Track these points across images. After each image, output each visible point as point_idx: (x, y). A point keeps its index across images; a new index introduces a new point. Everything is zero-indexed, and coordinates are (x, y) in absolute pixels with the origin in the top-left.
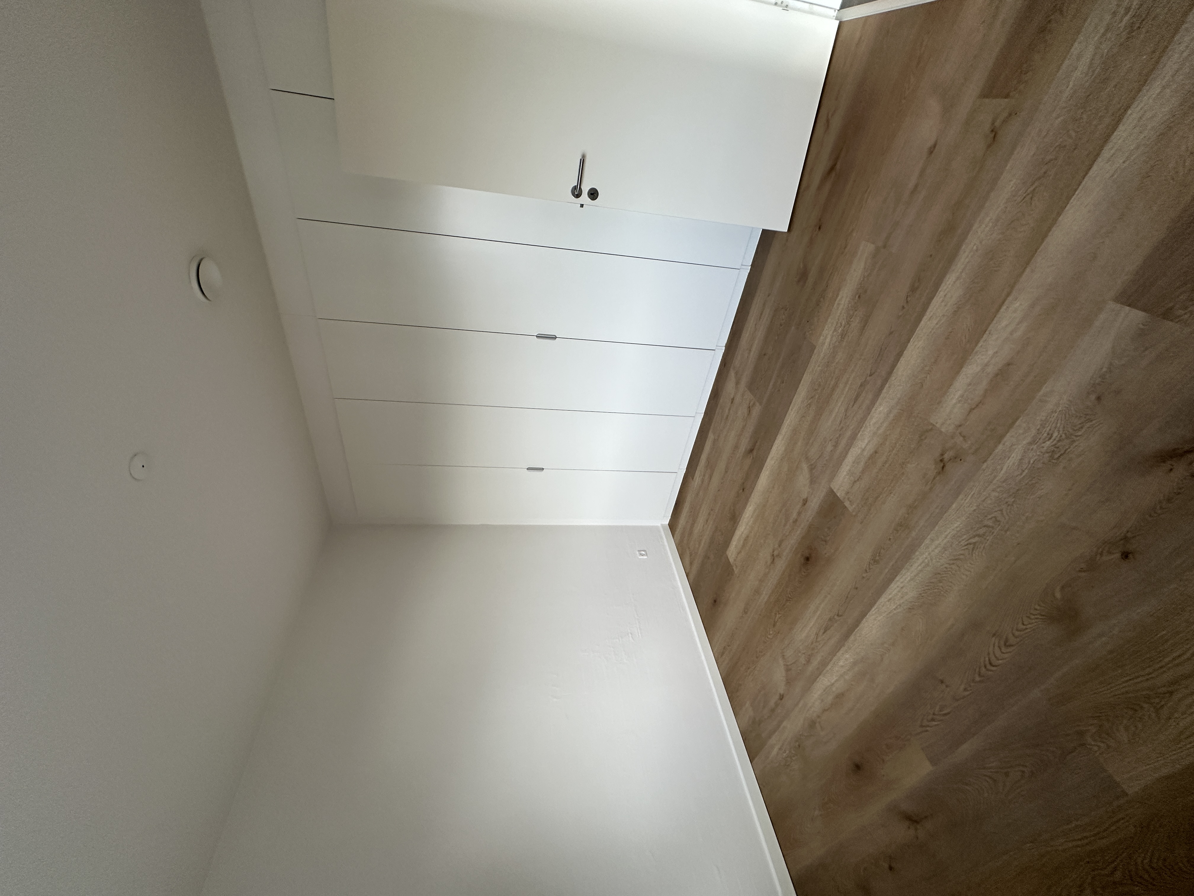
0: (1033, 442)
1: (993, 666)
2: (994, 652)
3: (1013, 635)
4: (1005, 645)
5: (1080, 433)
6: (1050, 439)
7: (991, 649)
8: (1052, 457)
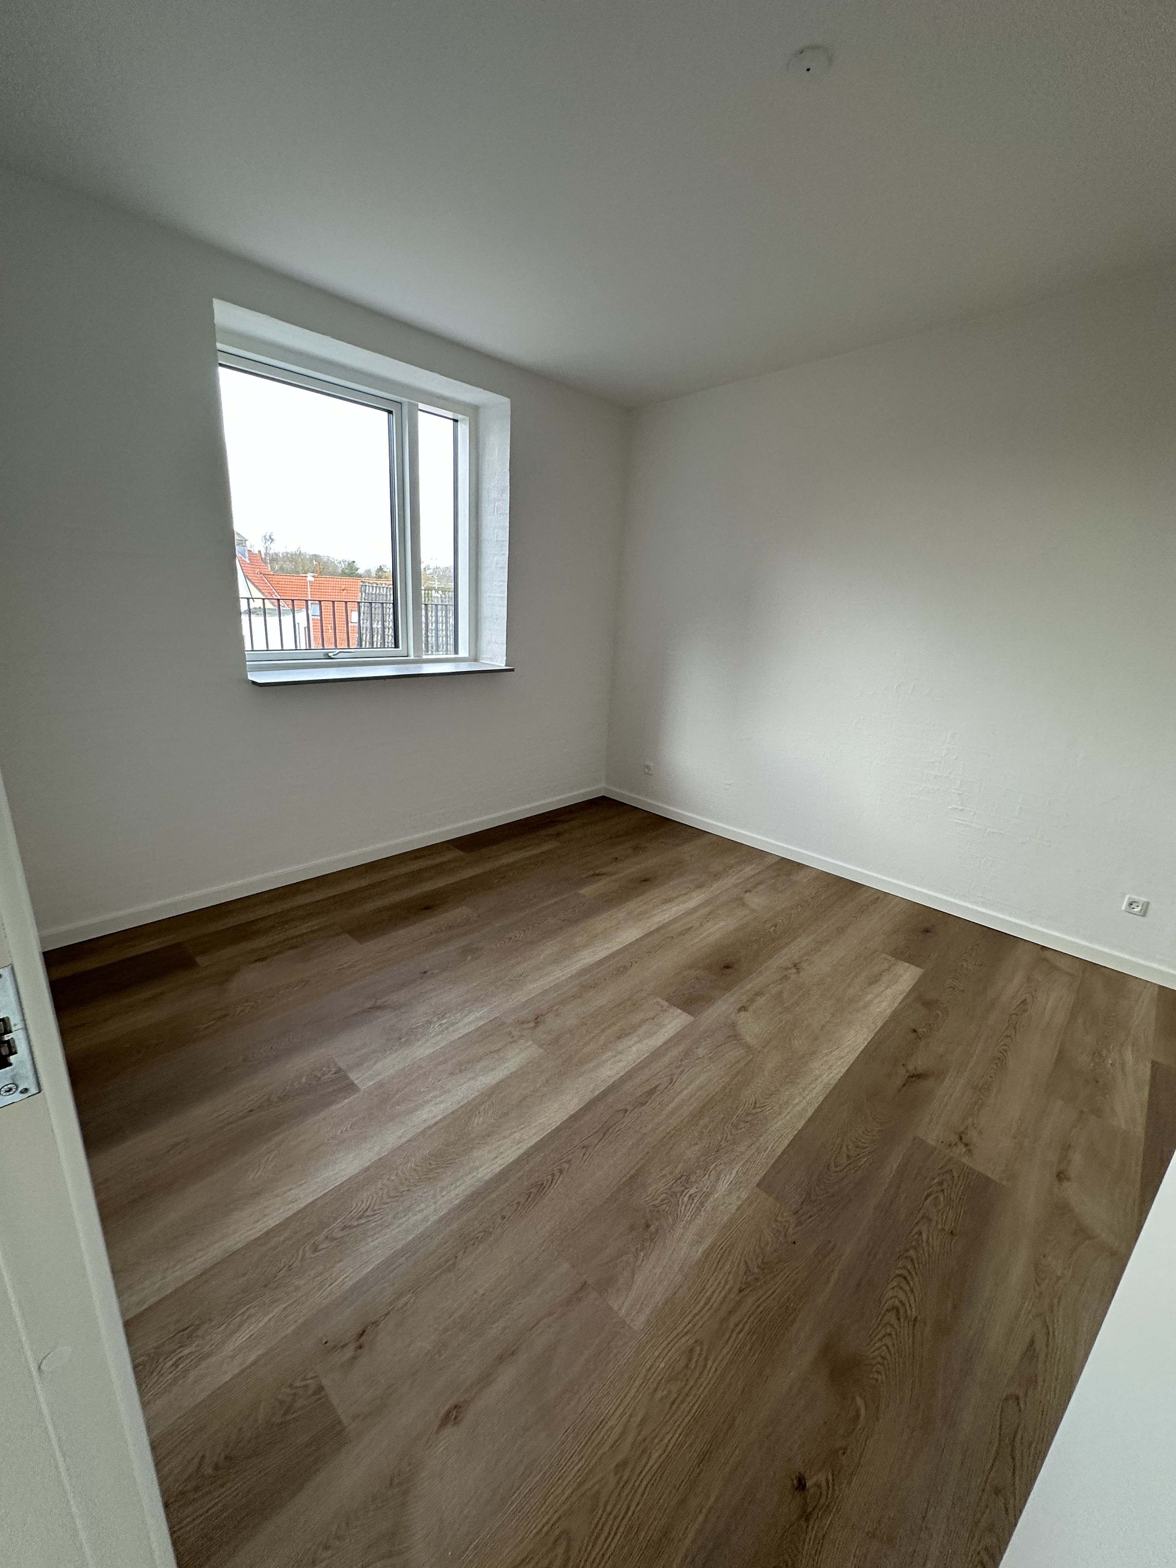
0: (708, 1195)
1: (899, 1275)
2: (906, 1294)
3: (892, 1326)
4: (897, 1309)
5: (664, 1196)
6: (690, 1196)
7: (912, 1298)
8: (688, 1177)
